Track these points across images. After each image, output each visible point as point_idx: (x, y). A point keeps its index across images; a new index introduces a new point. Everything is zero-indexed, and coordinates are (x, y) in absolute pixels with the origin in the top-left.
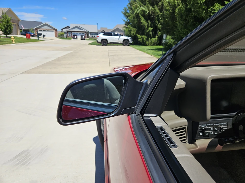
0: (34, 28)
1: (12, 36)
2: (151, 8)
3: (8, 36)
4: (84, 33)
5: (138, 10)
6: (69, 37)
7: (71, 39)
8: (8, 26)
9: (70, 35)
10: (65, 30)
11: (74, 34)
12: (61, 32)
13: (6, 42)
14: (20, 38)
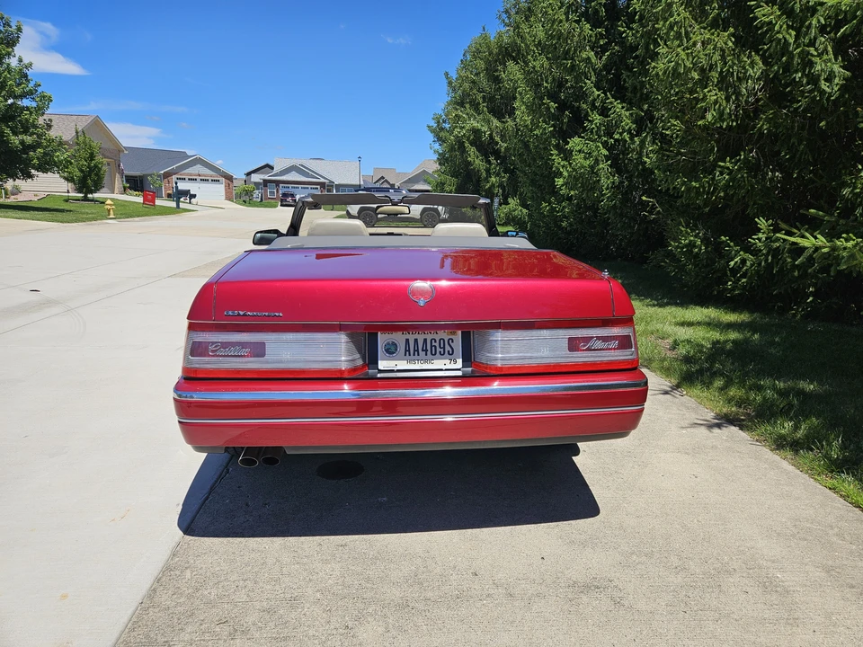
0: (162, 172)
1: (107, 199)
2: (496, 122)
3: (90, 196)
4: (319, 187)
5: (462, 128)
6: (270, 201)
7: (276, 206)
8: (91, 169)
9: (272, 193)
10: (256, 178)
11: (286, 190)
12: (243, 182)
13: (87, 213)
14: (124, 204)
